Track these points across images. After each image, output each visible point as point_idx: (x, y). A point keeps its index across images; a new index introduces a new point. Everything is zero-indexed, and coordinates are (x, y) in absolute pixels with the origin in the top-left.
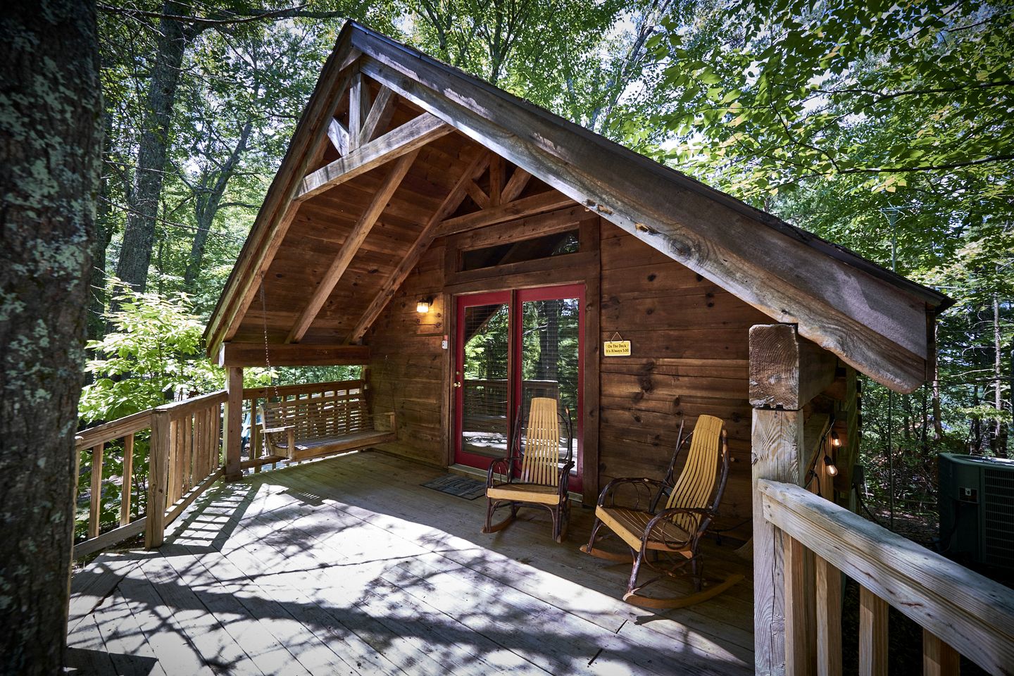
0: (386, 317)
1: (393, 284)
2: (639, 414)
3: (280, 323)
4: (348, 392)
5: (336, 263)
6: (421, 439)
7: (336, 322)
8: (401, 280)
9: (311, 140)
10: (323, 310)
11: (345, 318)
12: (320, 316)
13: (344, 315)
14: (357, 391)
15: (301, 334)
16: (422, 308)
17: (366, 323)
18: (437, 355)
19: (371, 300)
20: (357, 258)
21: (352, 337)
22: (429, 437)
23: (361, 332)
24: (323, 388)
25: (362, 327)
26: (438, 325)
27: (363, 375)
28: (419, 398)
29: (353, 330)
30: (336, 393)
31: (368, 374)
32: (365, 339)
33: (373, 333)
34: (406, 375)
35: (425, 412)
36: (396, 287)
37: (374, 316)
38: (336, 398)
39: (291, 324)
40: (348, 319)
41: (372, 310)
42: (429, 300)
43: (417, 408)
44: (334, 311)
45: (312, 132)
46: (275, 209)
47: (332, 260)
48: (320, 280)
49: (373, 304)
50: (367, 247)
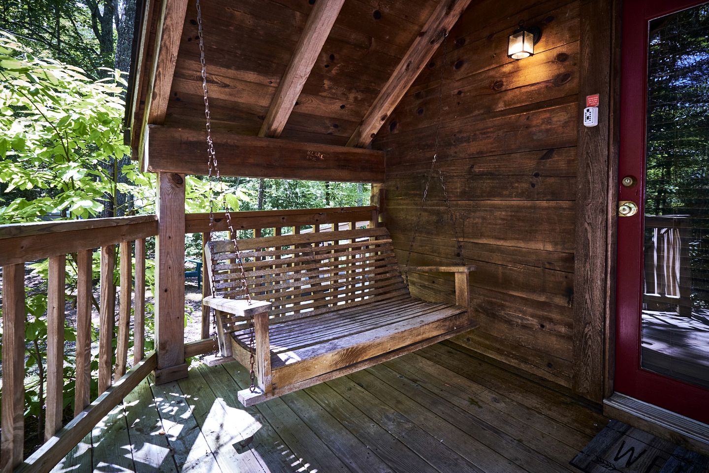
0: (418, 96)
1: (447, 14)
3: (246, 99)
4: (354, 226)
6: (509, 322)
7: (336, 106)
10: (316, 74)
11: (352, 96)
13: (350, 90)
14: (366, 224)
15: (280, 121)
16: (519, 48)
17: (386, 105)
19: (397, 61)
21: (359, 134)
22: (534, 322)
23: (374, 125)
24: (317, 217)
25: (378, 115)
27: (376, 199)
28: (504, 239)
29: (362, 122)
30: (336, 227)
31: (383, 197)
32: (380, 137)
33: (392, 128)
34: (464, 195)
35: (519, 268)
37: (401, 91)
39: (264, 102)
40: (356, 98)
41: (399, 79)
42: (535, 29)
43: (497, 259)
44: (335, 80)
49: (402, 66)
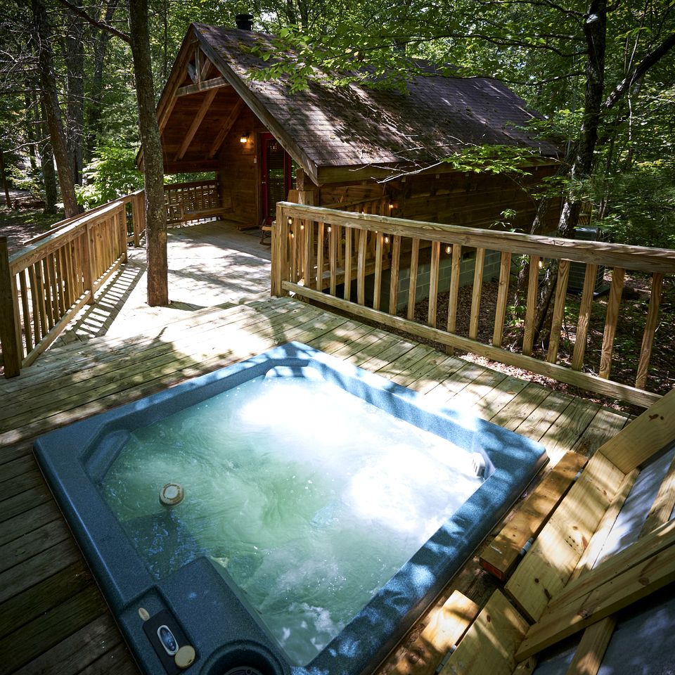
0: (226, 143)
1: (228, 126)
2: (334, 196)
4: (208, 187)
5: (196, 119)
6: (247, 212)
7: (200, 148)
8: (232, 123)
9: (180, 71)
10: (192, 142)
11: (204, 145)
12: (190, 145)
13: (203, 143)
14: (213, 187)
15: (182, 156)
16: (243, 140)
17: (215, 147)
18: (252, 167)
19: (217, 135)
20: (207, 115)
21: (209, 155)
23: (213, 153)
24: (195, 184)
25: (214, 150)
26: (252, 149)
27: (216, 177)
28: (245, 190)
29: (209, 151)
30: (202, 187)
31: (218, 177)
32: (216, 156)
33: (220, 153)
34: (238, 177)
35: (247, 197)
36: (230, 127)
37: (220, 143)
38: (202, 191)
39: (177, 150)
40: (206, 145)
42: (247, 136)
43: (244, 195)
45: (180, 68)
46: (166, 100)
47: (194, 118)
48: (189, 127)
49: (219, 136)
50: (211, 109)
